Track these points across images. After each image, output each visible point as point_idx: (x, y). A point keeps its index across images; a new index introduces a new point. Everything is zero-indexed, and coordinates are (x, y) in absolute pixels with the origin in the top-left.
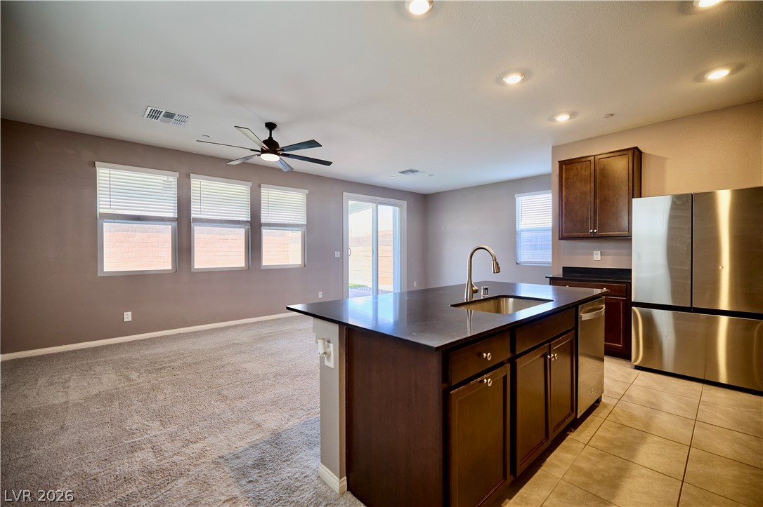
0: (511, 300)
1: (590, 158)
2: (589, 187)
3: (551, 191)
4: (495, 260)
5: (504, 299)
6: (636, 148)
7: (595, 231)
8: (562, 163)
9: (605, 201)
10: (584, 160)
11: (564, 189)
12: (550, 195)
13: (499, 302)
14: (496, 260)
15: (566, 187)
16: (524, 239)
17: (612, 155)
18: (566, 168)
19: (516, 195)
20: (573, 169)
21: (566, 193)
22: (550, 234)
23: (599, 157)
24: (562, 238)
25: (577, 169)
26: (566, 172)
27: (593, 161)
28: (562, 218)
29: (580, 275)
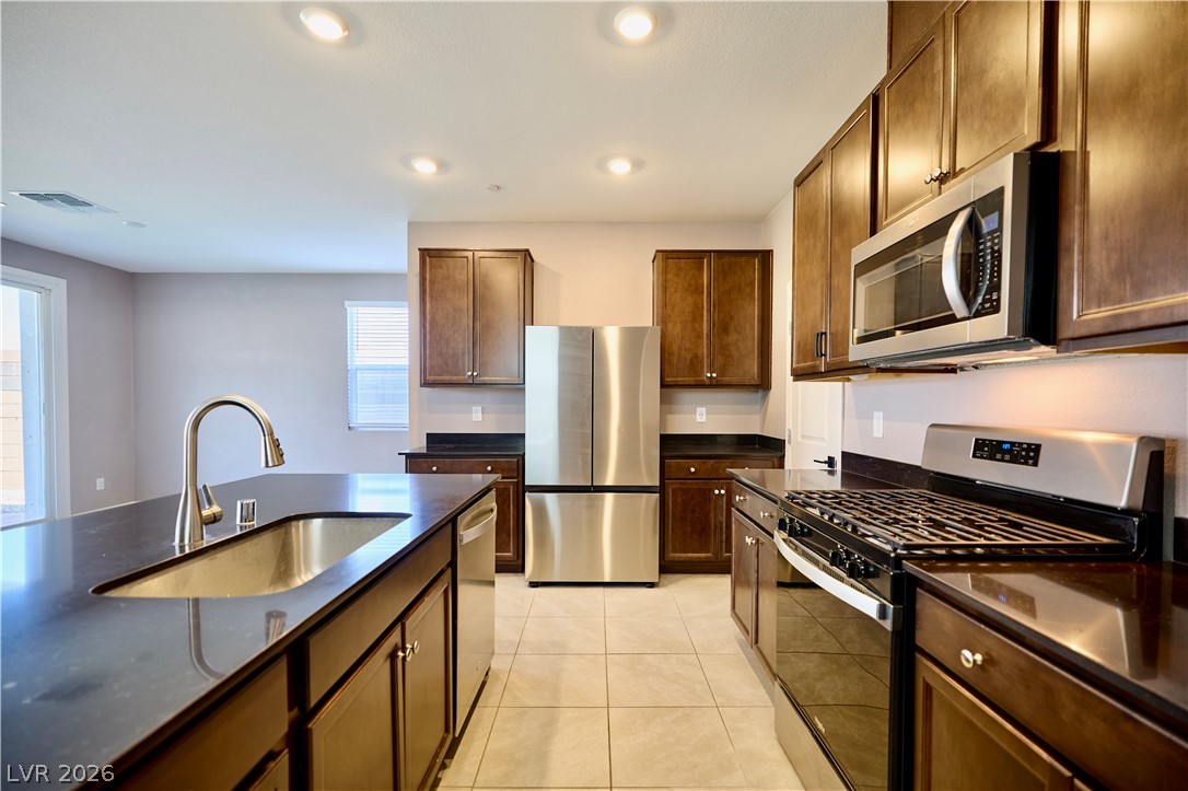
0: (317, 523)
1: (466, 254)
2: (466, 302)
3: (406, 303)
4: (269, 433)
5: (301, 523)
6: (527, 251)
7: (475, 374)
8: (425, 253)
9: (487, 327)
10: (459, 254)
11: (428, 298)
12: (406, 310)
13: (288, 534)
14: (271, 434)
15: (431, 297)
16: (362, 384)
17: (498, 254)
18: (430, 262)
19: (346, 303)
20: (441, 267)
21: (432, 307)
22: (405, 376)
23: (478, 254)
24: (425, 384)
25: (448, 267)
26: (431, 269)
27: (471, 259)
28: (425, 349)
29: (452, 446)
